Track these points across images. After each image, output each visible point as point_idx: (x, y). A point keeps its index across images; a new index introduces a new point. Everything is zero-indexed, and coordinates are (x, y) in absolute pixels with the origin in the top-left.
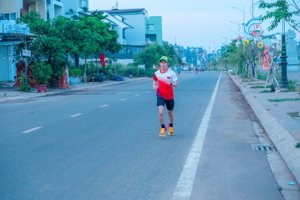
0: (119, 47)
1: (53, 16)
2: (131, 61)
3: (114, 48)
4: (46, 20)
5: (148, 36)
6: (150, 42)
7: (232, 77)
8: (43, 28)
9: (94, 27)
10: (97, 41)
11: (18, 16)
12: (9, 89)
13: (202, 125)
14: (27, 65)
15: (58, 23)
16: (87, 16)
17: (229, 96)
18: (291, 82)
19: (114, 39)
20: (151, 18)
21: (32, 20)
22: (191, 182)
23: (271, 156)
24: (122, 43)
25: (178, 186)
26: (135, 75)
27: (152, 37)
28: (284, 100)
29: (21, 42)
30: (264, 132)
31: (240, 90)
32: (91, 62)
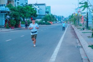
0: (37, 15)
1: (17, 5)
2: (41, 20)
3: (35, 16)
4: (14, 6)
5: (46, 12)
6: (47, 14)
7: (72, 25)
8: (14, 9)
9: (29, 9)
10: (30, 13)
11: (6, 5)
12: (2, 28)
13: (61, 40)
14: (8, 20)
15: (18, 8)
16: (27, 6)
17: (70, 31)
18: (90, 27)
19: (35, 13)
20: (47, 6)
21: (10, 7)
22: (55, 57)
23: (81, 49)
24: (38, 14)
25: (52, 58)
26: (42, 24)
27: (48, 12)
28: (87, 32)
29: (7, 13)
30: (80, 42)
31: (74, 29)
32: (28, 20)
